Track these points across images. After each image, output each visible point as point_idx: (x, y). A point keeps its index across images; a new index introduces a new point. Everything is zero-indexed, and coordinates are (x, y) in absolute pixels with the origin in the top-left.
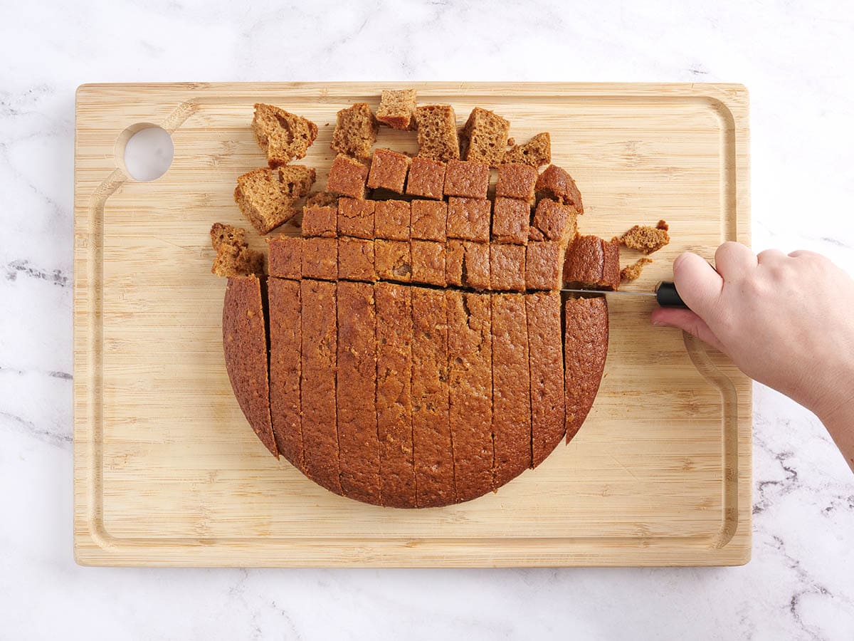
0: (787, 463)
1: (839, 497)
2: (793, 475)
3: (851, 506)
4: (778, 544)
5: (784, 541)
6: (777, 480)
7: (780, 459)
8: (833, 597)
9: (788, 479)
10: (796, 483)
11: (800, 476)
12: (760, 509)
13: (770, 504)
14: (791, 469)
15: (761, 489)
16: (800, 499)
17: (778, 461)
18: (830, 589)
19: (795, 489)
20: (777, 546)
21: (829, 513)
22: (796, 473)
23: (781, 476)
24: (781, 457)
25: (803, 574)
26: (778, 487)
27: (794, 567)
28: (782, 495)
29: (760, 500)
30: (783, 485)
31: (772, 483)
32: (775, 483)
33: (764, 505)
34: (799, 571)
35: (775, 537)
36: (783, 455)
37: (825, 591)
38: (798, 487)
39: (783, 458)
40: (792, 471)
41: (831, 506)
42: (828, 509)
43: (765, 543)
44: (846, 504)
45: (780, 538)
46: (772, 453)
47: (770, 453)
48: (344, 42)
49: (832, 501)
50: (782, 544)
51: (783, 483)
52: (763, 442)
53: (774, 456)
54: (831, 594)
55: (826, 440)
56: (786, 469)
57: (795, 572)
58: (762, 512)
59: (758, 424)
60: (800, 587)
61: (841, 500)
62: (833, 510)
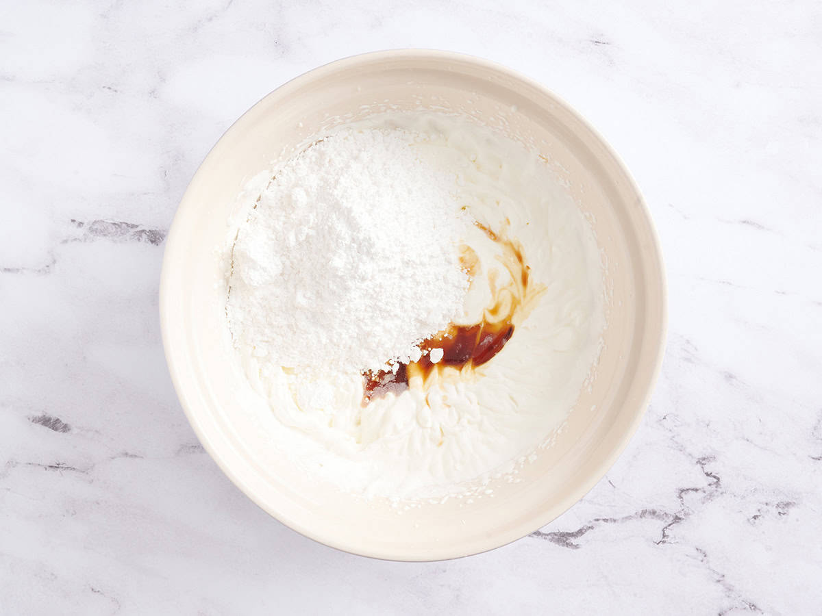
0: (708, 469)
1: (767, 504)
2: (715, 480)
3: (779, 513)
4: (701, 557)
5: (708, 554)
6: (698, 487)
7: (700, 463)
8: (763, 613)
9: (710, 485)
10: (719, 489)
11: (723, 482)
12: (680, 519)
13: (691, 512)
14: (713, 474)
15: (680, 497)
16: (724, 507)
17: (699, 466)
18: (759, 605)
19: (718, 496)
20: (700, 558)
21: (757, 521)
22: (718, 479)
23: (703, 482)
24: (702, 461)
25: (730, 589)
26: (700, 495)
27: (719, 581)
28: (703, 503)
29: (680, 509)
30: (704, 492)
31: (693, 490)
32: (696, 490)
33: (685, 514)
34: (724, 585)
35: (697, 549)
36: (704, 459)
37: (753, 607)
38: (722, 493)
39: (703, 462)
40: (715, 477)
41: (758, 514)
42: (755, 517)
43: (687, 556)
44: (775, 511)
45: (703, 550)
46: (692, 457)
47: (690, 457)
48: (210, 19)
49: (759, 508)
50: (705, 556)
51: (705, 490)
52: (682, 446)
53: (695, 461)
54: (760, 610)
55: (751, 442)
56: (707, 474)
57: (720, 587)
58: (682, 522)
59: (675, 426)
60: (726, 603)
61: (769, 508)
62: (760, 518)
